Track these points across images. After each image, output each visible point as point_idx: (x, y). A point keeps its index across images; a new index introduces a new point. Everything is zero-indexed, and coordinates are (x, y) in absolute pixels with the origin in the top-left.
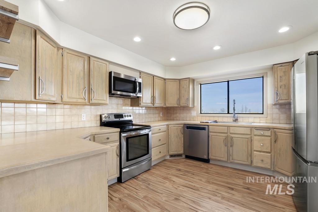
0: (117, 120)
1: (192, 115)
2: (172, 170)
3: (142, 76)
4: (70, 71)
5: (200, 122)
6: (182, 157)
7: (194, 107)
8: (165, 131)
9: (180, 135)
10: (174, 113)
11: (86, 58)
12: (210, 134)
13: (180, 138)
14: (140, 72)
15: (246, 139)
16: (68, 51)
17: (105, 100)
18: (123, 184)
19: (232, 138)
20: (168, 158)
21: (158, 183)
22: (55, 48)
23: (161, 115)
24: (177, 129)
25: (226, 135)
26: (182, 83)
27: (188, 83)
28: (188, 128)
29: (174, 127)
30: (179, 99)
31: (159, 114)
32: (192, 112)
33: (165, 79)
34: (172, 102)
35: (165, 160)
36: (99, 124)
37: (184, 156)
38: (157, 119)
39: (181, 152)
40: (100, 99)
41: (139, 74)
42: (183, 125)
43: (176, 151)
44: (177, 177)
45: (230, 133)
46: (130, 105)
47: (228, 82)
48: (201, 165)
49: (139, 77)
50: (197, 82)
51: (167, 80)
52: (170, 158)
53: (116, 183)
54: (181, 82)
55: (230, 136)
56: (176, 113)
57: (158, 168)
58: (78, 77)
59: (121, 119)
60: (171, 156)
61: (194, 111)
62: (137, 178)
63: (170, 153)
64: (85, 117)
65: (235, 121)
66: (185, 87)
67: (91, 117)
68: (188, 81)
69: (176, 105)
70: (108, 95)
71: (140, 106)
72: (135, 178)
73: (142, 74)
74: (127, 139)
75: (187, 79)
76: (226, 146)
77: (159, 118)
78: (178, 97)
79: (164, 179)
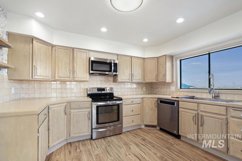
0: (100, 92)
1: (171, 90)
2: (138, 137)
3: (119, 58)
4: (60, 60)
5: (172, 97)
6: (157, 128)
7: (173, 82)
8: (140, 103)
9: (154, 108)
10: (156, 88)
11: (71, 50)
12: (180, 109)
13: (154, 110)
14: (118, 55)
15: (221, 120)
16: (59, 47)
17: (85, 78)
18: (93, 141)
19: (202, 116)
20: (143, 127)
21: (116, 146)
22: (49, 46)
23: (144, 90)
24: (151, 102)
25: (196, 112)
26: (161, 60)
27: (165, 60)
28: (161, 102)
29: (148, 100)
30: (157, 76)
31: (142, 88)
32: (171, 87)
33: (144, 59)
34: (151, 78)
35: (140, 129)
36: (86, 95)
37: (158, 128)
38: (140, 93)
39: (155, 124)
40: (82, 77)
41: (117, 56)
42: (157, 99)
43: (150, 122)
44: (137, 145)
45: (201, 111)
46: (112, 81)
47: (209, 54)
48: (170, 139)
49: (117, 59)
50: (175, 58)
51: (146, 59)
52: (145, 127)
53: (89, 139)
54: (159, 60)
55: (200, 114)
56: (158, 88)
57: (128, 134)
58: (65, 63)
59: (103, 92)
60: (146, 126)
61: (173, 86)
62: (106, 139)
63: (144, 123)
64: (76, 90)
65: (214, 98)
66: (162, 63)
67: (80, 90)
68: (165, 58)
69: (155, 81)
70: (88, 74)
71: (117, 82)
72: (104, 139)
73: (119, 56)
74: (98, 107)
75: (164, 57)
76: (196, 124)
77: (142, 92)
78: (157, 73)
79: (124, 145)
